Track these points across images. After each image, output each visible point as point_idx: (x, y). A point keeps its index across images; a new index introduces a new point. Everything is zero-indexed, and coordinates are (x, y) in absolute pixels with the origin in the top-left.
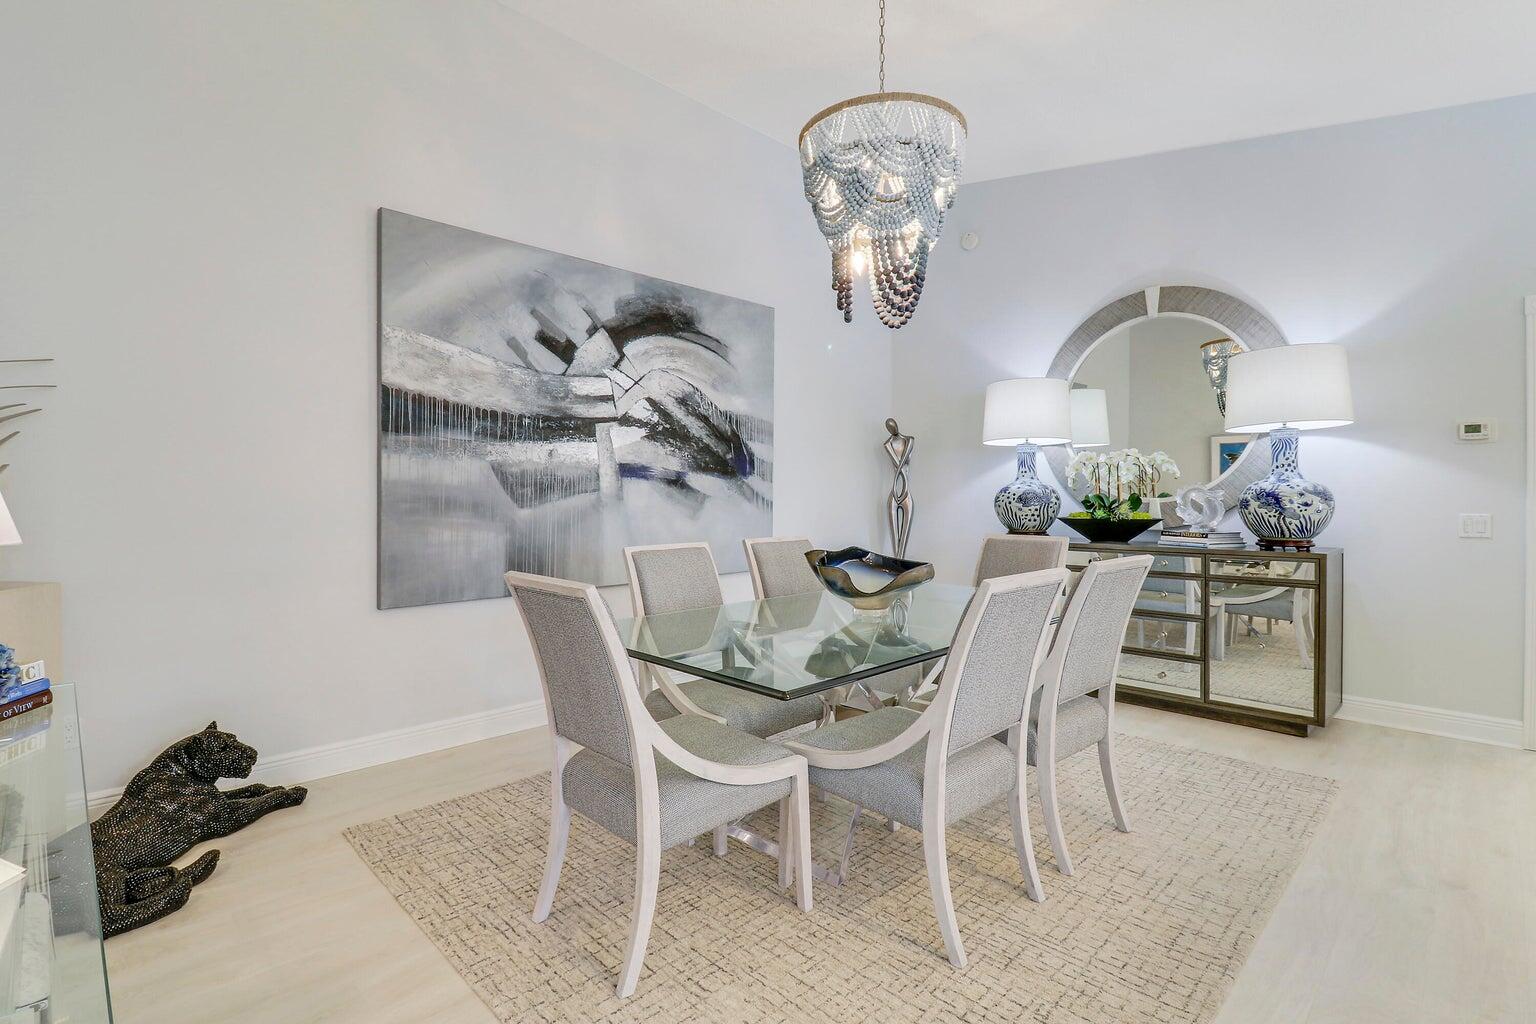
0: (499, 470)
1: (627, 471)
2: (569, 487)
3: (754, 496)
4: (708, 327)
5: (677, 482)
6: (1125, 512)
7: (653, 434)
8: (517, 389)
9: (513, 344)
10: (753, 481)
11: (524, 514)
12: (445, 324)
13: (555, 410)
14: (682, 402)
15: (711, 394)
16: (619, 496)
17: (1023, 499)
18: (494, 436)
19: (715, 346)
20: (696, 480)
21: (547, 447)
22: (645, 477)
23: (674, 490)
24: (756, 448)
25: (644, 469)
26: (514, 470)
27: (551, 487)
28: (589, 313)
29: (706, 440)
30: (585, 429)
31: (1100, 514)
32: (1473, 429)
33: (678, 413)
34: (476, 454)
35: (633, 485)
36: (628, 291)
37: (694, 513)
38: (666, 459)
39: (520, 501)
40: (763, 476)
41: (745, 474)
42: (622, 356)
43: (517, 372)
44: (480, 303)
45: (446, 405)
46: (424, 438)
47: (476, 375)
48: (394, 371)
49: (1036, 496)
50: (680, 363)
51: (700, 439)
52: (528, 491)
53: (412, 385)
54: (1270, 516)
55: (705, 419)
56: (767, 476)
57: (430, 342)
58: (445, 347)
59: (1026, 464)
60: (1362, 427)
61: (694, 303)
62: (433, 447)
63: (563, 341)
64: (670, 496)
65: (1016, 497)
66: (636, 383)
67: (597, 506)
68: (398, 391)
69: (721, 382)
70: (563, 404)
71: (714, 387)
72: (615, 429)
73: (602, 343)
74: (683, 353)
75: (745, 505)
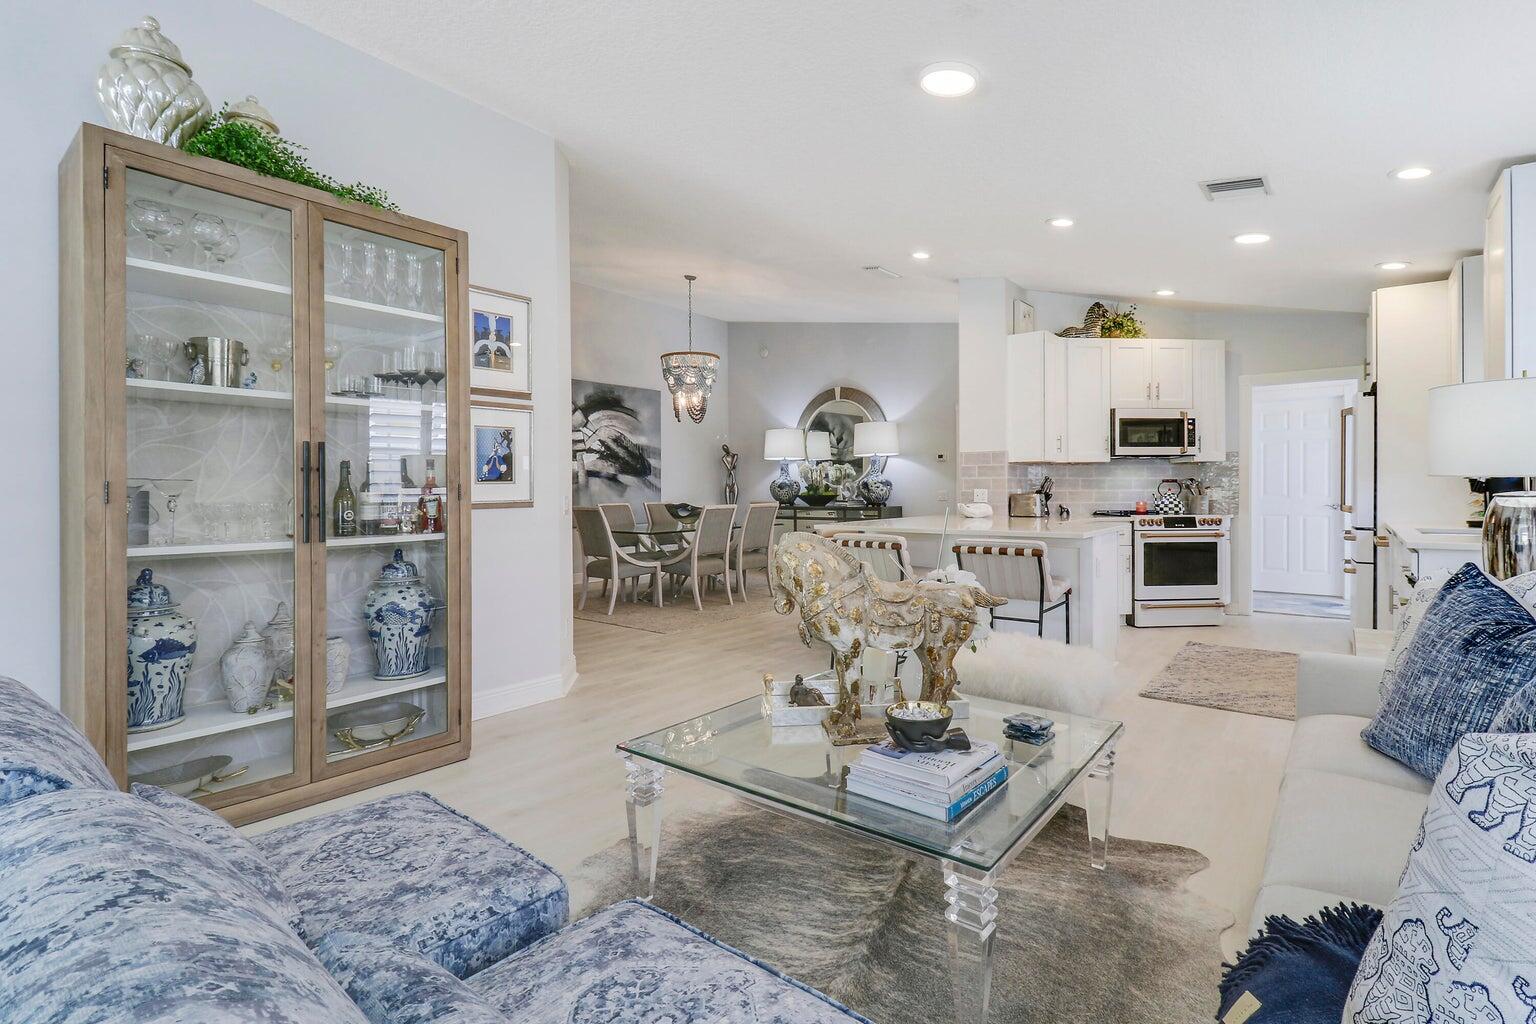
1: (591, 474)
3: (651, 485)
4: (628, 404)
5: (613, 479)
6: (821, 491)
7: (602, 457)
10: (651, 478)
14: (615, 440)
15: (628, 436)
16: (587, 485)
17: (781, 487)
19: (631, 413)
20: (622, 478)
22: (598, 477)
23: (612, 483)
24: (652, 462)
25: (598, 473)
28: (573, 403)
29: (627, 459)
31: (811, 493)
32: (940, 456)
33: (613, 446)
35: (593, 481)
36: (590, 391)
37: (621, 494)
38: (608, 468)
40: (655, 476)
41: (646, 475)
42: (588, 421)
49: (786, 485)
50: (614, 422)
51: (623, 459)
54: (865, 492)
55: (626, 448)
56: (658, 475)
59: (784, 469)
60: (902, 455)
61: (621, 393)
64: (610, 486)
65: (778, 485)
66: (594, 433)
67: (577, 490)
69: (635, 430)
71: (630, 432)
72: (585, 456)
73: (579, 416)
74: (616, 418)
75: (647, 490)
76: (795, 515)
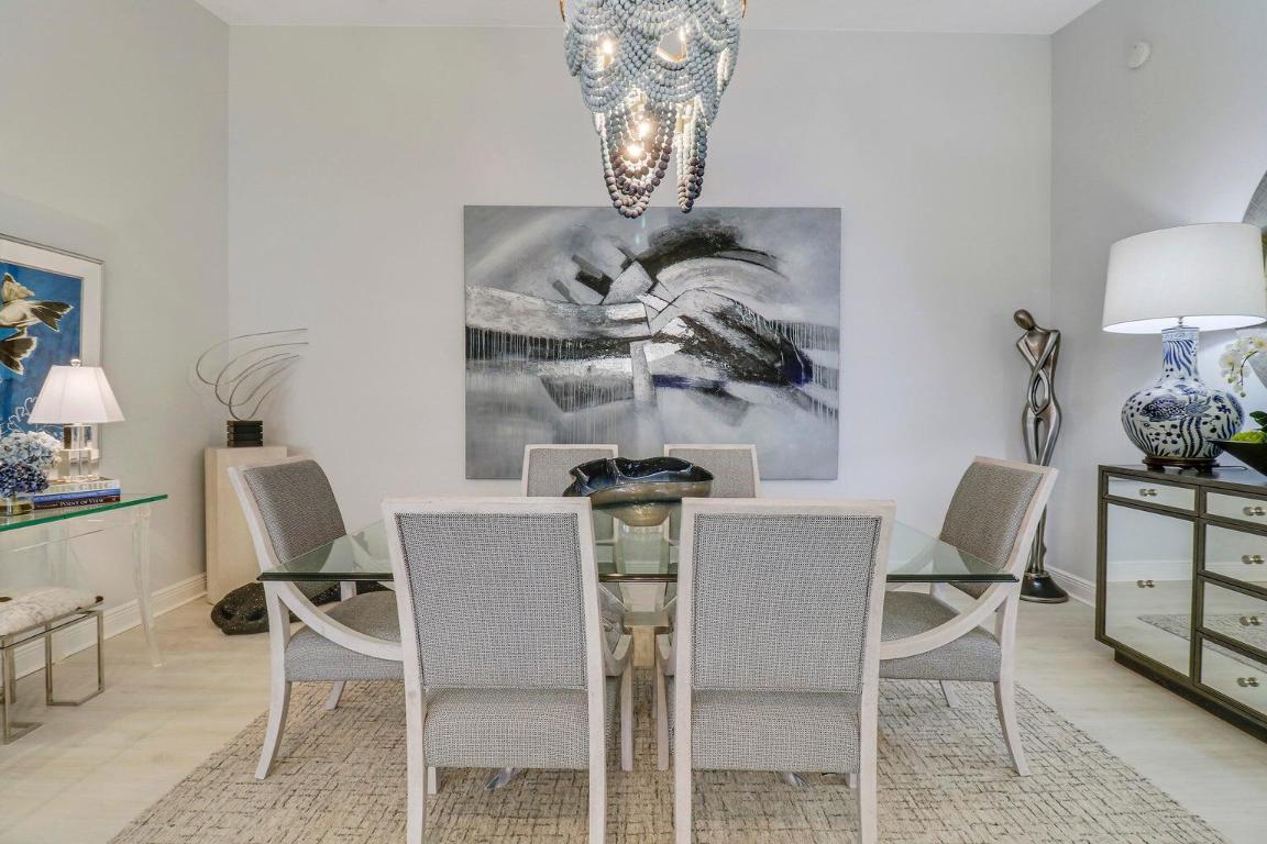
0: (547, 383)
1: (660, 381)
2: (605, 396)
3: (812, 403)
4: (754, 242)
5: (715, 390)
7: (688, 348)
8: (561, 321)
9: (559, 286)
10: (812, 389)
11: (568, 416)
12: (507, 278)
13: (593, 333)
14: (721, 316)
15: (753, 306)
16: (653, 403)
17: (1153, 411)
18: (543, 357)
19: (763, 259)
20: (735, 388)
21: (587, 363)
22: (680, 387)
23: (711, 399)
24: (816, 355)
25: (680, 379)
26: (560, 382)
27: (589, 395)
28: (622, 251)
29: (749, 350)
30: (621, 347)
33: (717, 327)
34: (530, 372)
35: (667, 395)
36: (662, 225)
37: (735, 421)
38: (703, 370)
39: (564, 407)
40: (824, 384)
41: (799, 382)
42: (656, 282)
43: (561, 307)
44: (533, 258)
45: (508, 336)
46: (493, 361)
47: (528, 313)
48: (473, 316)
49: (1176, 407)
50: (718, 280)
51: (742, 350)
52: (571, 399)
53: (485, 325)
55: (748, 330)
56: (832, 380)
57: (497, 293)
58: (507, 295)
59: (1178, 360)
61: (733, 223)
62: (499, 368)
63: (600, 277)
64: (705, 403)
65: (1141, 407)
66: (670, 304)
67: (632, 412)
68: (476, 330)
69: (769, 294)
70: (600, 328)
71: (758, 299)
72: (649, 346)
73: (636, 274)
74: (721, 271)
75: (800, 414)
76: (1201, 502)
